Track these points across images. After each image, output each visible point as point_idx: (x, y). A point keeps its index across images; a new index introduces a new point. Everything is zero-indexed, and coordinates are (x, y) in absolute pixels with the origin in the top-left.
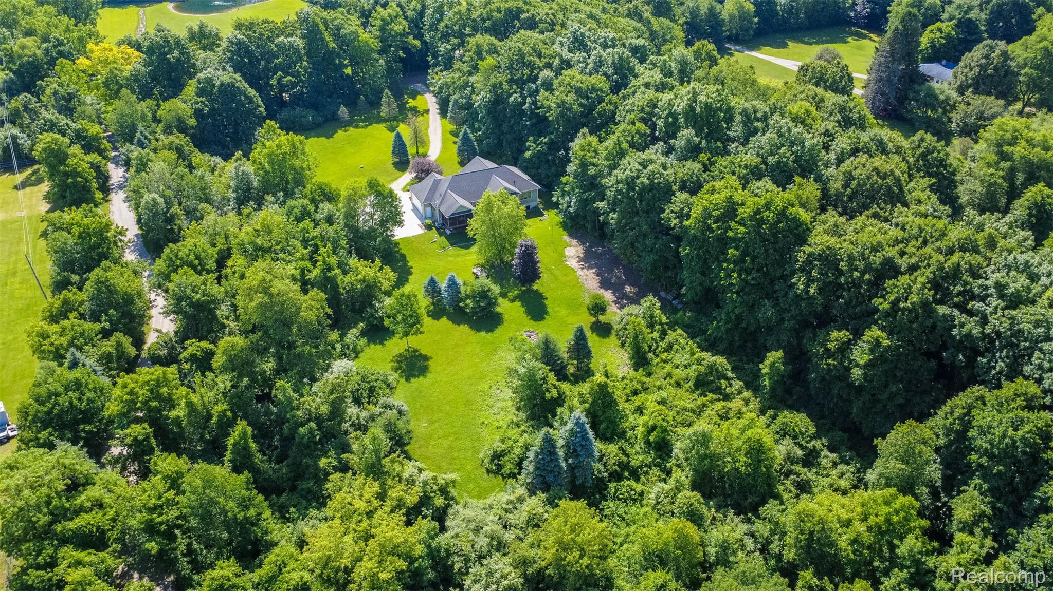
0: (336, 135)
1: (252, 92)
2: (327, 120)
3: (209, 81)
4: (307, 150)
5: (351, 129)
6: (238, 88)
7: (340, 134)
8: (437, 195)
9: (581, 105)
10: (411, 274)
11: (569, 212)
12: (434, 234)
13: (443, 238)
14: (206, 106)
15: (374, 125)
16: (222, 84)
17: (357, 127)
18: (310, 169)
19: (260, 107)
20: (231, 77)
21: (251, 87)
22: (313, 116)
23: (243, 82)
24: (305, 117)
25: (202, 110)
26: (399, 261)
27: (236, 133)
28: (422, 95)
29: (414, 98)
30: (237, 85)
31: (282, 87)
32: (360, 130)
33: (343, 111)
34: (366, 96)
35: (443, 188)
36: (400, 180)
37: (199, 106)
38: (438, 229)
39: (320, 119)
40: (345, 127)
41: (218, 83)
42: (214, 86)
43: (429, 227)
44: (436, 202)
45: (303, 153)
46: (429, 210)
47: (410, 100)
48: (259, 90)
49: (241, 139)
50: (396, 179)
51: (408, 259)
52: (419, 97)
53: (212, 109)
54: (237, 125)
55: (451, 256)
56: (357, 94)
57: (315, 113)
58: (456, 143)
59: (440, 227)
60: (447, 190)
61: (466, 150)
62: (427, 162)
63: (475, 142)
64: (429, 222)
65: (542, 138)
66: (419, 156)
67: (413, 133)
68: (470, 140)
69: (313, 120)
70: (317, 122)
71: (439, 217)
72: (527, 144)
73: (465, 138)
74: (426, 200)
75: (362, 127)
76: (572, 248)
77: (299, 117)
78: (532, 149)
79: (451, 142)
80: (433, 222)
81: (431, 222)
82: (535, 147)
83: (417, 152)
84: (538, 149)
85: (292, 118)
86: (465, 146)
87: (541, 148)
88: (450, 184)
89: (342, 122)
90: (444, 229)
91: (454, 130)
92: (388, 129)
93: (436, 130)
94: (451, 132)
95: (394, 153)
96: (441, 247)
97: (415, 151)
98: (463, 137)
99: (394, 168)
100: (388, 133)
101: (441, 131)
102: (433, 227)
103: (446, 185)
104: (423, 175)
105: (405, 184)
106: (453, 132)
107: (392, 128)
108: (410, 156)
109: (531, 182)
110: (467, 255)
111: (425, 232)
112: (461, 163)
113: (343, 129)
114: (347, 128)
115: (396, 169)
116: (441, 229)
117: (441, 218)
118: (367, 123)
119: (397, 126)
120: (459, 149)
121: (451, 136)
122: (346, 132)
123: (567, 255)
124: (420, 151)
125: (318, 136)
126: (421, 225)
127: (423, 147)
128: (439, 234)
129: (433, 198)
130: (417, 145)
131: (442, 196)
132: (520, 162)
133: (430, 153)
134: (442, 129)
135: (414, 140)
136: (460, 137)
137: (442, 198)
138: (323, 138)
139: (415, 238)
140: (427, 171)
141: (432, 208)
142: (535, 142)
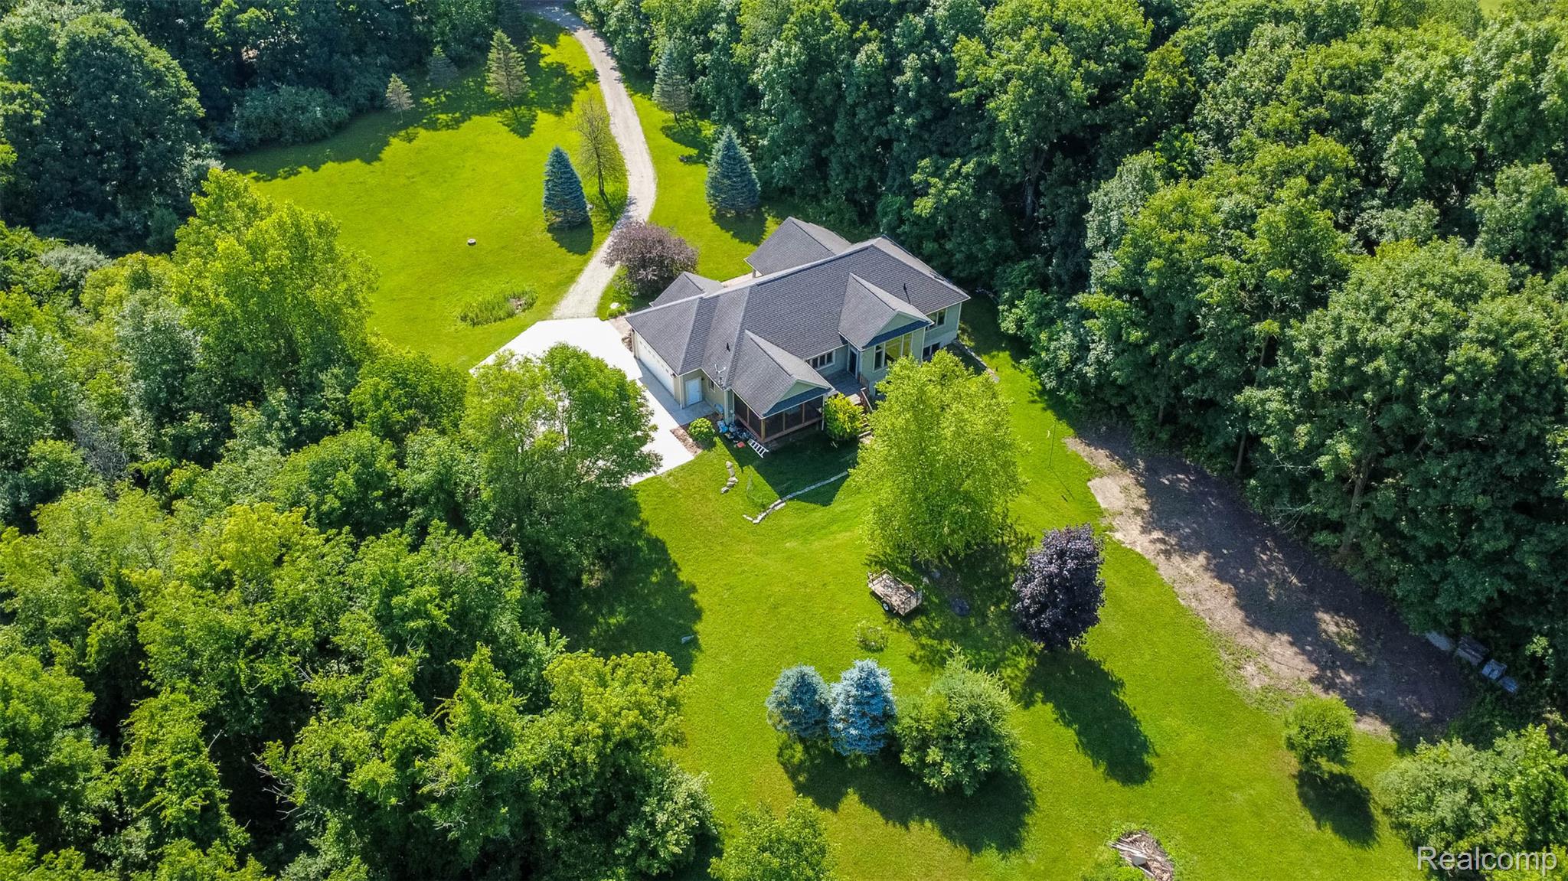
0: (387, 153)
1: (160, 58)
2: (359, 112)
3: (39, 37)
4: (339, 247)
5: (422, 132)
6: (120, 51)
7: (396, 147)
8: (715, 345)
9: (1088, 77)
10: (697, 614)
11: (1081, 376)
12: (722, 458)
13: (750, 471)
14: (38, 106)
15: (476, 118)
16: (74, 44)
17: (433, 126)
18: (355, 304)
19: (184, 95)
20: (96, 23)
21: (155, 41)
22: (324, 106)
23: (134, 36)
24: (304, 110)
25: (28, 117)
26: (649, 566)
27: (131, 167)
28: (568, 33)
29: (553, 42)
30: (117, 42)
31: (238, 38)
32: (444, 135)
33: (397, 90)
34: (445, 46)
35: (732, 322)
36: (583, 279)
37: (15, 107)
38: (728, 443)
39: (342, 112)
40: (405, 126)
41: (62, 43)
42: (52, 48)
43: (704, 441)
44: (720, 369)
45: (331, 255)
46: (695, 385)
47: (546, 49)
48: (179, 49)
49: (146, 186)
50: (571, 279)
51: (674, 556)
52: (562, 39)
53: (58, 111)
54: (130, 149)
55: (791, 535)
56: (424, 44)
57: (328, 97)
58: (687, 160)
59: (736, 438)
60: (742, 332)
61: (732, 187)
62: (655, 236)
63: (751, 166)
64: (702, 424)
65: (958, 161)
66: (607, 202)
67: (591, 146)
68: (740, 161)
69: (325, 114)
70: (335, 120)
71: (730, 408)
72: (916, 177)
73: (729, 158)
74: (687, 363)
75: (448, 126)
76: (1108, 481)
77: (289, 109)
78: (932, 191)
79: (674, 159)
80: (714, 424)
81: (709, 423)
82: (940, 185)
83: (602, 192)
84: (950, 193)
85: (272, 114)
86: (729, 178)
87: (958, 189)
88: (746, 311)
89: (397, 117)
90: (746, 441)
91: (671, 124)
92: (514, 131)
93: (627, 127)
94: (667, 131)
95: (550, 202)
96: (755, 505)
97: (596, 189)
98: (723, 157)
99: (557, 245)
100: (515, 138)
101: (640, 128)
102: (717, 439)
103: (738, 315)
104: (650, 274)
105: (599, 294)
106: (669, 128)
107: (523, 129)
108: (589, 206)
109: (945, 283)
110: (835, 528)
111: (699, 458)
112: (719, 219)
113: (403, 133)
114: (411, 130)
115: (561, 246)
116: (740, 445)
117: (736, 412)
118: (457, 115)
119: (534, 118)
120: (715, 186)
121: (668, 141)
122: (410, 141)
123: (1103, 506)
124: (609, 188)
125: (343, 157)
126: (682, 431)
127: (617, 180)
128: (738, 460)
129: (707, 354)
130: (600, 175)
131: (733, 349)
132: (906, 228)
133: (631, 193)
134: (641, 123)
135: (594, 162)
136: (717, 156)
137: (731, 354)
138: (357, 162)
139: (676, 481)
140: (660, 263)
141: (706, 383)
142: (937, 172)
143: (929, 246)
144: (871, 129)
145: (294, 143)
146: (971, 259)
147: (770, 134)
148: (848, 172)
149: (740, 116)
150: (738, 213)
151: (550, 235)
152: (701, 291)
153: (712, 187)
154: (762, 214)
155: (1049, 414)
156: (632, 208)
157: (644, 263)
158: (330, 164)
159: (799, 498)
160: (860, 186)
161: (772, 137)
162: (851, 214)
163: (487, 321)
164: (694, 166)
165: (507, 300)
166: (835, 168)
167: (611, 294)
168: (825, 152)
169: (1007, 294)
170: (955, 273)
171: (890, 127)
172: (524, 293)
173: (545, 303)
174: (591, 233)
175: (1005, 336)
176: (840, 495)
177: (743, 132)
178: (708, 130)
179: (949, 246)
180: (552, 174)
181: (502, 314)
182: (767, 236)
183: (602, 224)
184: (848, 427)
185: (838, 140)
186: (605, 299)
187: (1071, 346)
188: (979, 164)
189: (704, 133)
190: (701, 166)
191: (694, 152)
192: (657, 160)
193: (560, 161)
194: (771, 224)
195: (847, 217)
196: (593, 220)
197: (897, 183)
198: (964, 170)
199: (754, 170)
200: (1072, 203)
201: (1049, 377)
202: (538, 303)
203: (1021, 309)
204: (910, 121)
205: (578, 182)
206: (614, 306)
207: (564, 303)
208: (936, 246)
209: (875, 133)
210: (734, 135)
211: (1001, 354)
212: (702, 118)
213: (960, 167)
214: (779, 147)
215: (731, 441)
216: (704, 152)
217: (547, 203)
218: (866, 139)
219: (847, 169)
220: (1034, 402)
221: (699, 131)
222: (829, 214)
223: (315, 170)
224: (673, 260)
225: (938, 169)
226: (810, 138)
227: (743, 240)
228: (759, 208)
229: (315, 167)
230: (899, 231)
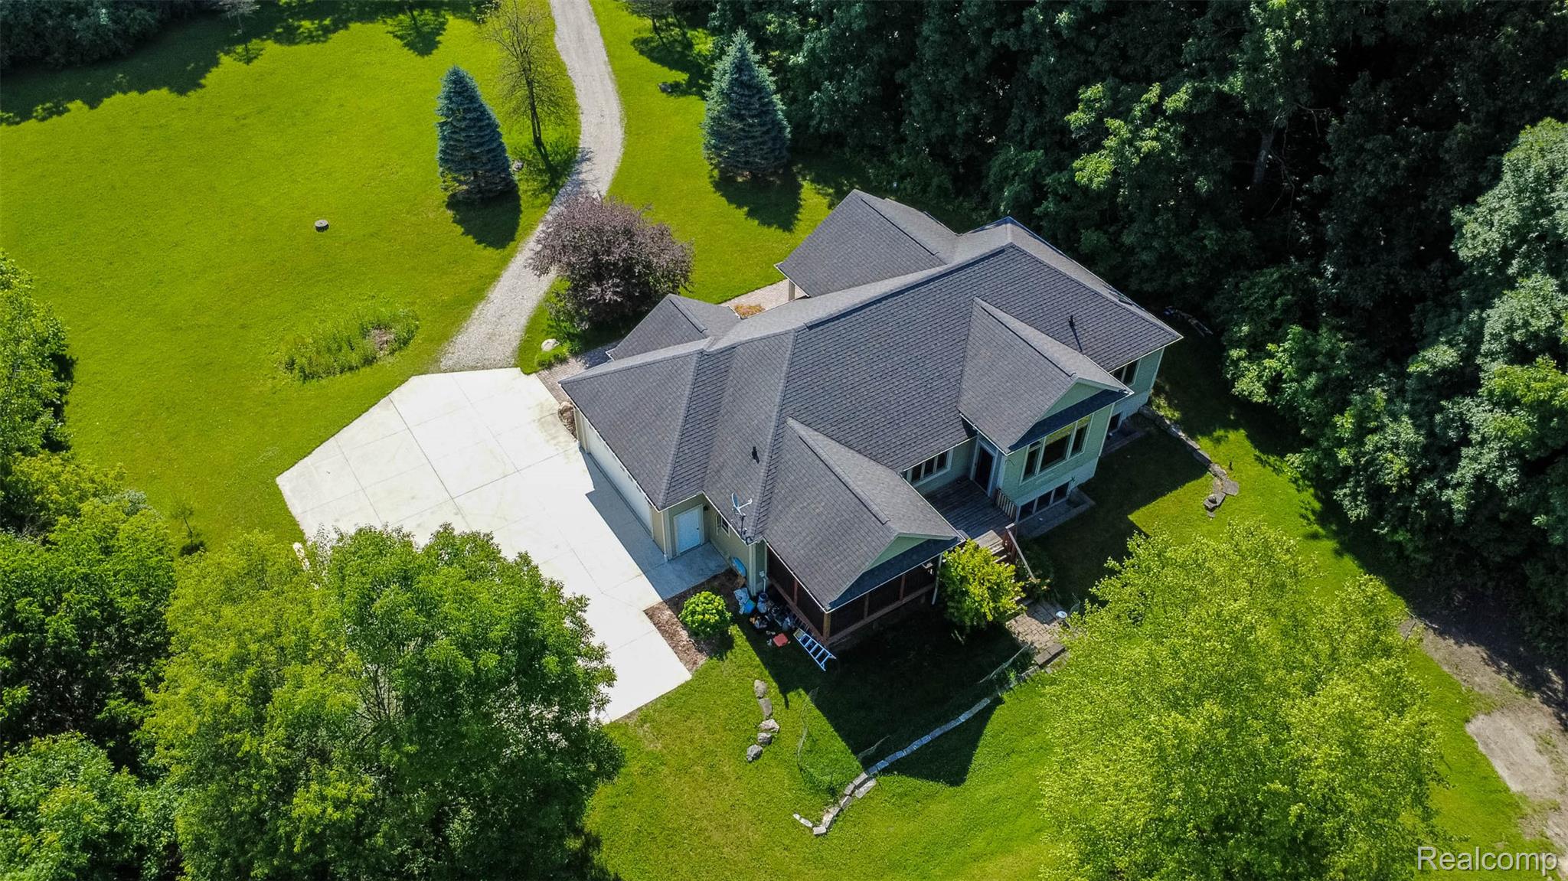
0: (212, 78)
2: (174, 18)
5: (271, 47)
7: (227, 69)
8: (730, 450)
11: (1434, 504)
12: (746, 672)
13: (802, 701)
15: (355, 26)
17: (290, 37)
32: (303, 49)
35: (762, 400)
36: (498, 294)
38: (756, 638)
39: (145, 16)
40: (244, 39)
43: (711, 638)
44: (741, 502)
46: (690, 522)
50: (478, 293)
58: (673, 89)
59: (772, 626)
60: (781, 423)
61: (746, 134)
62: (618, 223)
63: (776, 98)
64: (707, 605)
65: (1156, 89)
66: (545, 157)
67: (515, 67)
68: (759, 90)
69: (115, 19)
70: (135, 29)
71: (759, 568)
72: (1077, 118)
73: (742, 84)
74: (674, 482)
75: (311, 38)
76: (1505, 722)
77: (56, 12)
78: (1111, 142)
79: (653, 88)
80: (729, 596)
81: (719, 602)
82: (1125, 133)
83: (538, 142)
84: (1146, 146)
85: (28, 18)
86: (741, 118)
87: (1155, 138)
88: (789, 379)
89: (233, 24)
90: (789, 633)
91: (646, 35)
92: (410, 45)
93: (580, 39)
94: (643, 46)
95: (451, 159)
96: (815, 787)
97: (527, 138)
98: (732, 84)
99: (460, 229)
100: (410, 55)
101: (600, 43)
102: (734, 630)
103: (770, 390)
104: (608, 292)
105: (523, 321)
106: (645, 41)
107: (424, 42)
108: (514, 166)
109: (1134, 309)
110: (979, 844)
111: (700, 676)
112: (725, 185)
113: (240, 49)
114: (254, 44)
115: (467, 233)
116: (780, 640)
117: (770, 574)
118: (327, 22)
119: (441, 28)
120: (719, 133)
121: (644, 60)
122: (249, 61)
123: (1515, 787)
124: (549, 135)
125: (143, 86)
126: (668, 613)
127: (560, 121)
128: (777, 676)
129: (713, 465)
130: (534, 114)
131: (765, 457)
132: (1049, 205)
133: (585, 142)
134: (603, 35)
135: (522, 92)
136: (721, 81)
137: (761, 470)
138: (164, 92)
139: (659, 734)
140: (626, 270)
141: (713, 523)
142: (1118, 107)
143: (1090, 238)
144: (988, 33)
145: (69, 65)
146: (1170, 261)
147: (806, 46)
148: (940, 108)
149: (756, 17)
150: (754, 176)
151: (450, 213)
152: (701, 333)
153: (714, 133)
154: (794, 178)
155: (1349, 562)
156: (585, 166)
157: (599, 272)
158: (118, 97)
159: (903, 768)
160: (960, 131)
161: (812, 51)
162: (940, 179)
163: (329, 372)
164: (682, 99)
165: (364, 333)
166: (919, 102)
167: (544, 323)
168: (900, 76)
169: (1245, 329)
170: (1134, 284)
171: (1026, 28)
172: (395, 319)
173: (430, 340)
174: (517, 210)
175: (1244, 404)
176: (981, 757)
177: (763, 43)
178: (703, 43)
179: (1128, 239)
180: (450, 112)
181: (354, 358)
182: (803, 215)
183: (535, 194)
184: (987, 609)
185: (928, 54)
186: (532, 333)
187: (1410, 447)
188: (1197, 94)
189: (697, 48)
190: (694, 98)
191: (682, 77)
192: (626, 90)
193: (461, 91)
194: (811, 197)
195: (935, 181)
196: (522, 187)
197: (1030, 127)
198: (1171, 104)
199: (780, 106)
200: (1395, 166)
201: (1354, 495)
202: (418, 338)
203: (1279, 358)
204: (1063, 17)
205: (493, 127)
206: (548, 345)
207: (461, 339)
208: (1104, 240)
209: (995, 41)
210: (749, 47)
211: (1232, 435)
212: (694, 26)
213: (1161, 98)
214: (822, 66)
215: (761, 632)
216: (698, 78)
217: (444, 161)
218: (973, 52)
219: (939, 102)
220: (1315, 536)
221: (689, 45)
222: (902, 178)
223: (92, 106)
224: (648, 266)
225: (1116, 103)
226: (876, 51)
227: (766, 222)
228: (787, 167)
229: (93, 102)
230: (1037, 211)
